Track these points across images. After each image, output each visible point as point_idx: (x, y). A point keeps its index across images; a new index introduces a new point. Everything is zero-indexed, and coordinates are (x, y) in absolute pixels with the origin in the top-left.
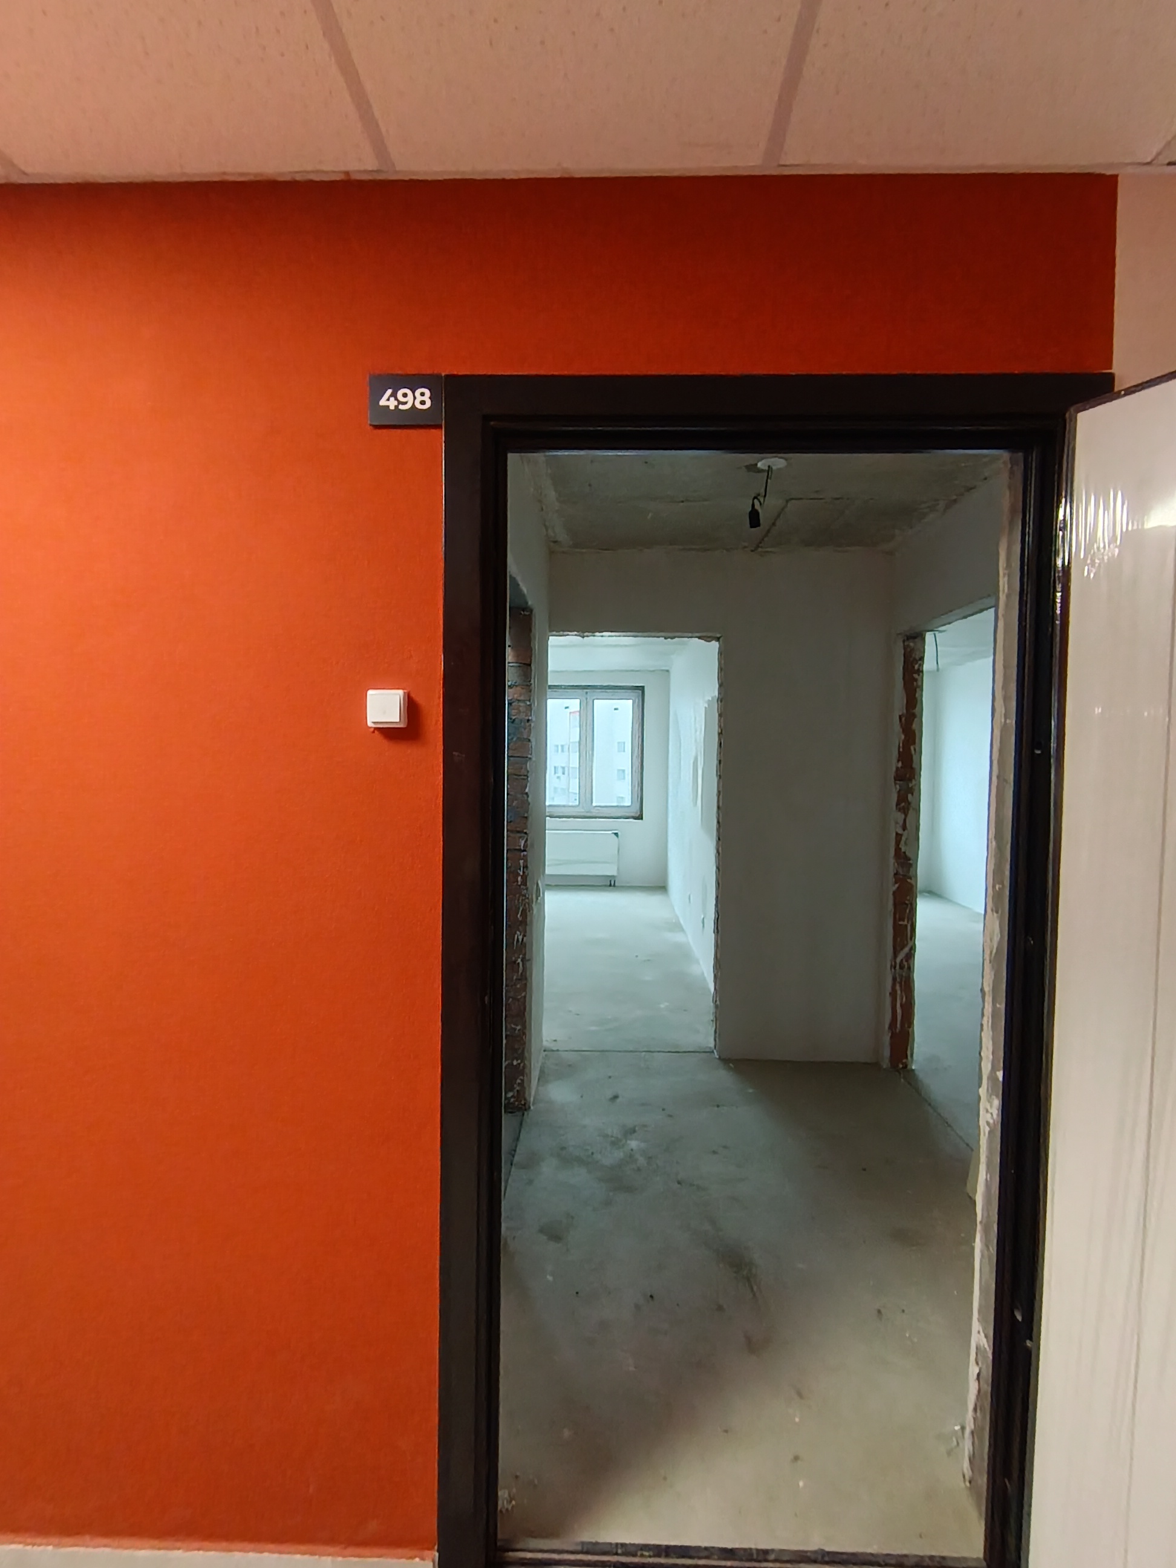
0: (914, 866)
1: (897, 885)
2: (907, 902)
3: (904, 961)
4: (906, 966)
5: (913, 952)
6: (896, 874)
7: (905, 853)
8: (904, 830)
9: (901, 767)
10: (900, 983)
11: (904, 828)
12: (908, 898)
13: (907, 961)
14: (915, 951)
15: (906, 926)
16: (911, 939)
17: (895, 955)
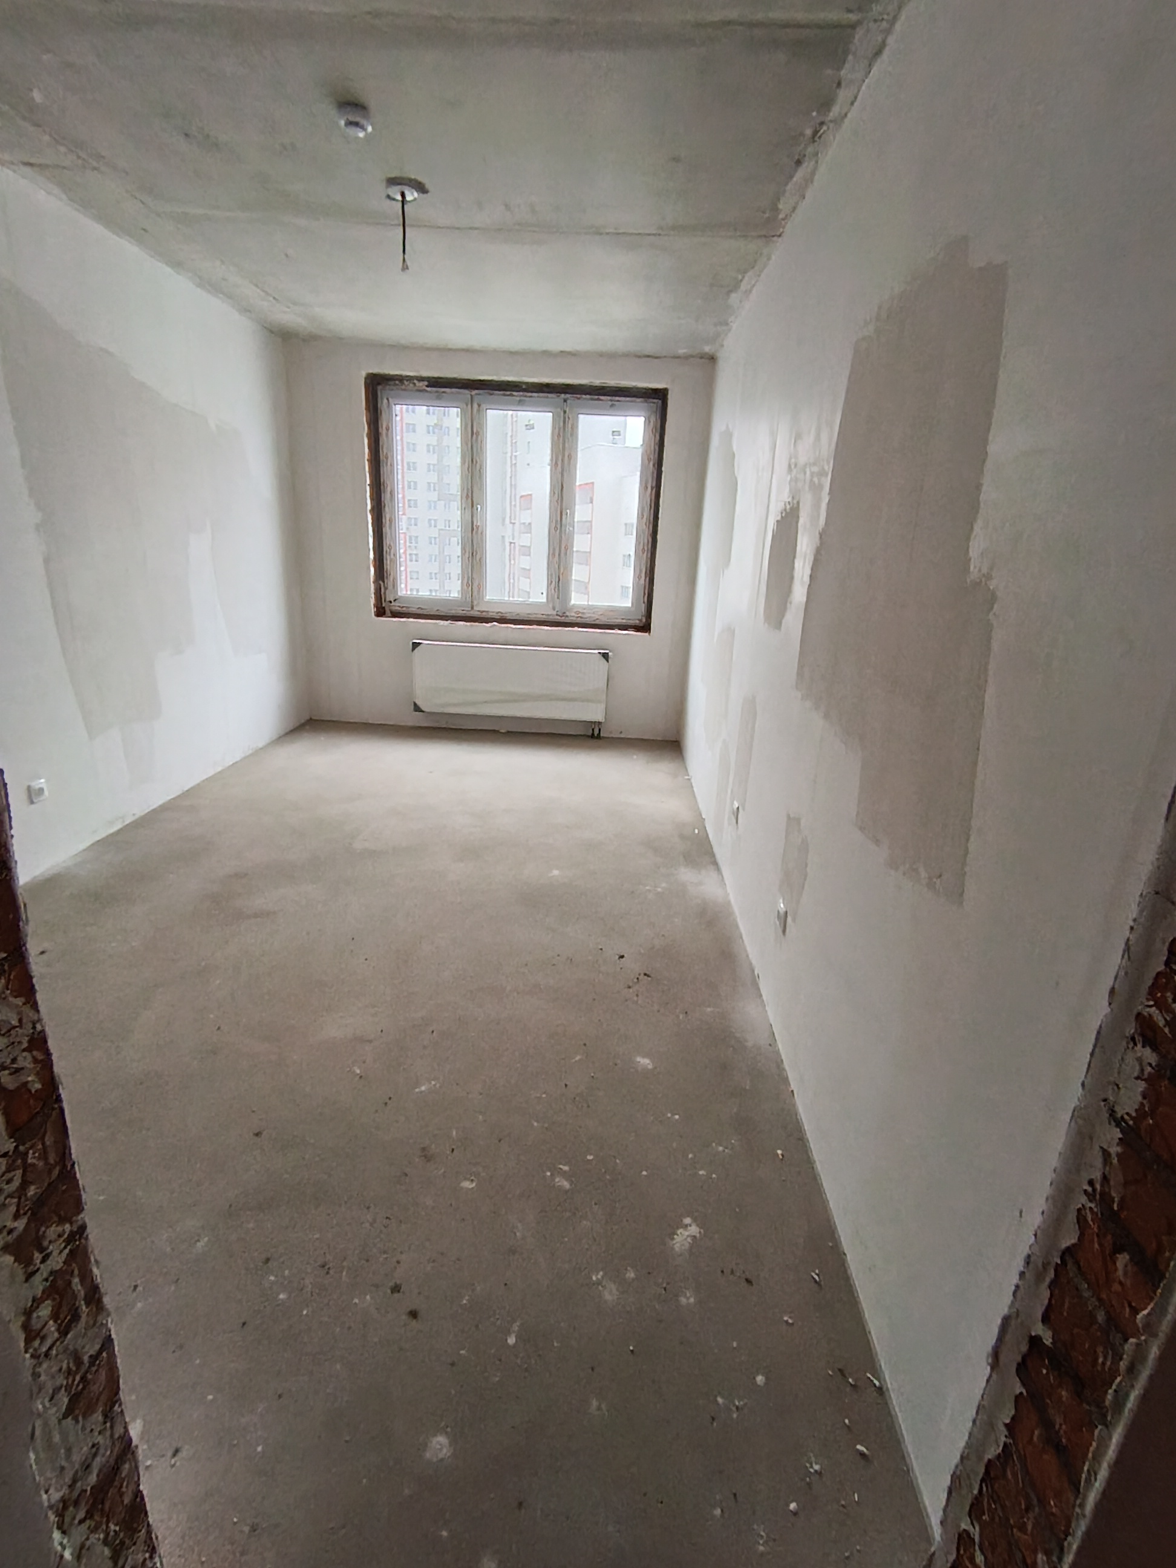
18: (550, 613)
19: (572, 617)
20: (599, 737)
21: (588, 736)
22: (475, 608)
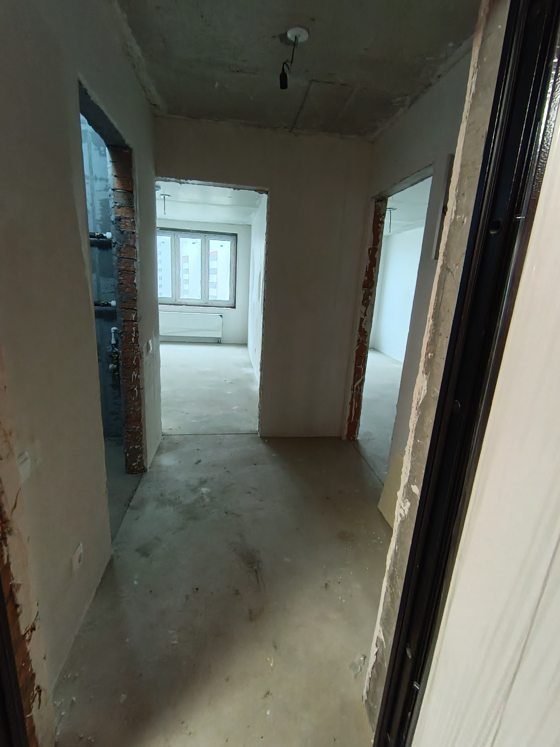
0: (368, 336)
1: (358, 347)
2: (363, 356)
3: (358, 386)
4: (359, 389)
5: (363, 382)
6: (359, 340)
7: (364, 329)
8: (365, 316)
9: (367, 280)
10: (355, 398)
11: (365, 315)
12: (364, 354)
13: (359, 386)
14: (364, 381)
15: (361, 368)
16: (363, 375)
17: (354, 384)
18: (202, 302)
19: (210, 304)
20: (220, 343)
21: (216, 343)
22: (177, 301)
